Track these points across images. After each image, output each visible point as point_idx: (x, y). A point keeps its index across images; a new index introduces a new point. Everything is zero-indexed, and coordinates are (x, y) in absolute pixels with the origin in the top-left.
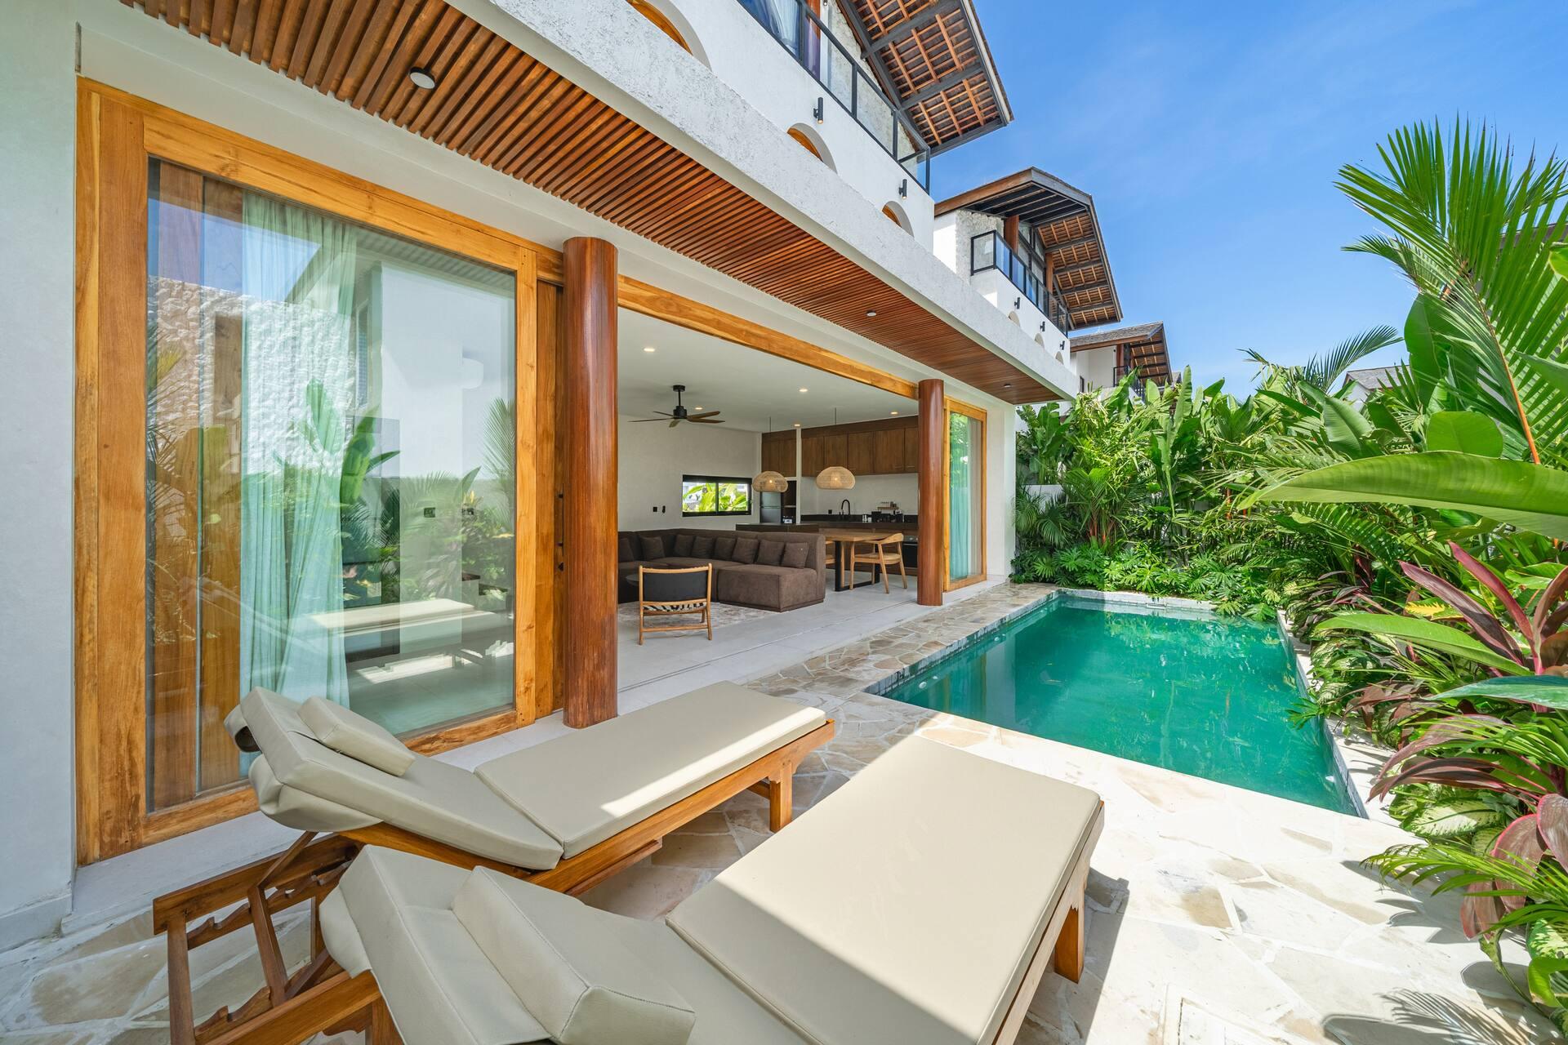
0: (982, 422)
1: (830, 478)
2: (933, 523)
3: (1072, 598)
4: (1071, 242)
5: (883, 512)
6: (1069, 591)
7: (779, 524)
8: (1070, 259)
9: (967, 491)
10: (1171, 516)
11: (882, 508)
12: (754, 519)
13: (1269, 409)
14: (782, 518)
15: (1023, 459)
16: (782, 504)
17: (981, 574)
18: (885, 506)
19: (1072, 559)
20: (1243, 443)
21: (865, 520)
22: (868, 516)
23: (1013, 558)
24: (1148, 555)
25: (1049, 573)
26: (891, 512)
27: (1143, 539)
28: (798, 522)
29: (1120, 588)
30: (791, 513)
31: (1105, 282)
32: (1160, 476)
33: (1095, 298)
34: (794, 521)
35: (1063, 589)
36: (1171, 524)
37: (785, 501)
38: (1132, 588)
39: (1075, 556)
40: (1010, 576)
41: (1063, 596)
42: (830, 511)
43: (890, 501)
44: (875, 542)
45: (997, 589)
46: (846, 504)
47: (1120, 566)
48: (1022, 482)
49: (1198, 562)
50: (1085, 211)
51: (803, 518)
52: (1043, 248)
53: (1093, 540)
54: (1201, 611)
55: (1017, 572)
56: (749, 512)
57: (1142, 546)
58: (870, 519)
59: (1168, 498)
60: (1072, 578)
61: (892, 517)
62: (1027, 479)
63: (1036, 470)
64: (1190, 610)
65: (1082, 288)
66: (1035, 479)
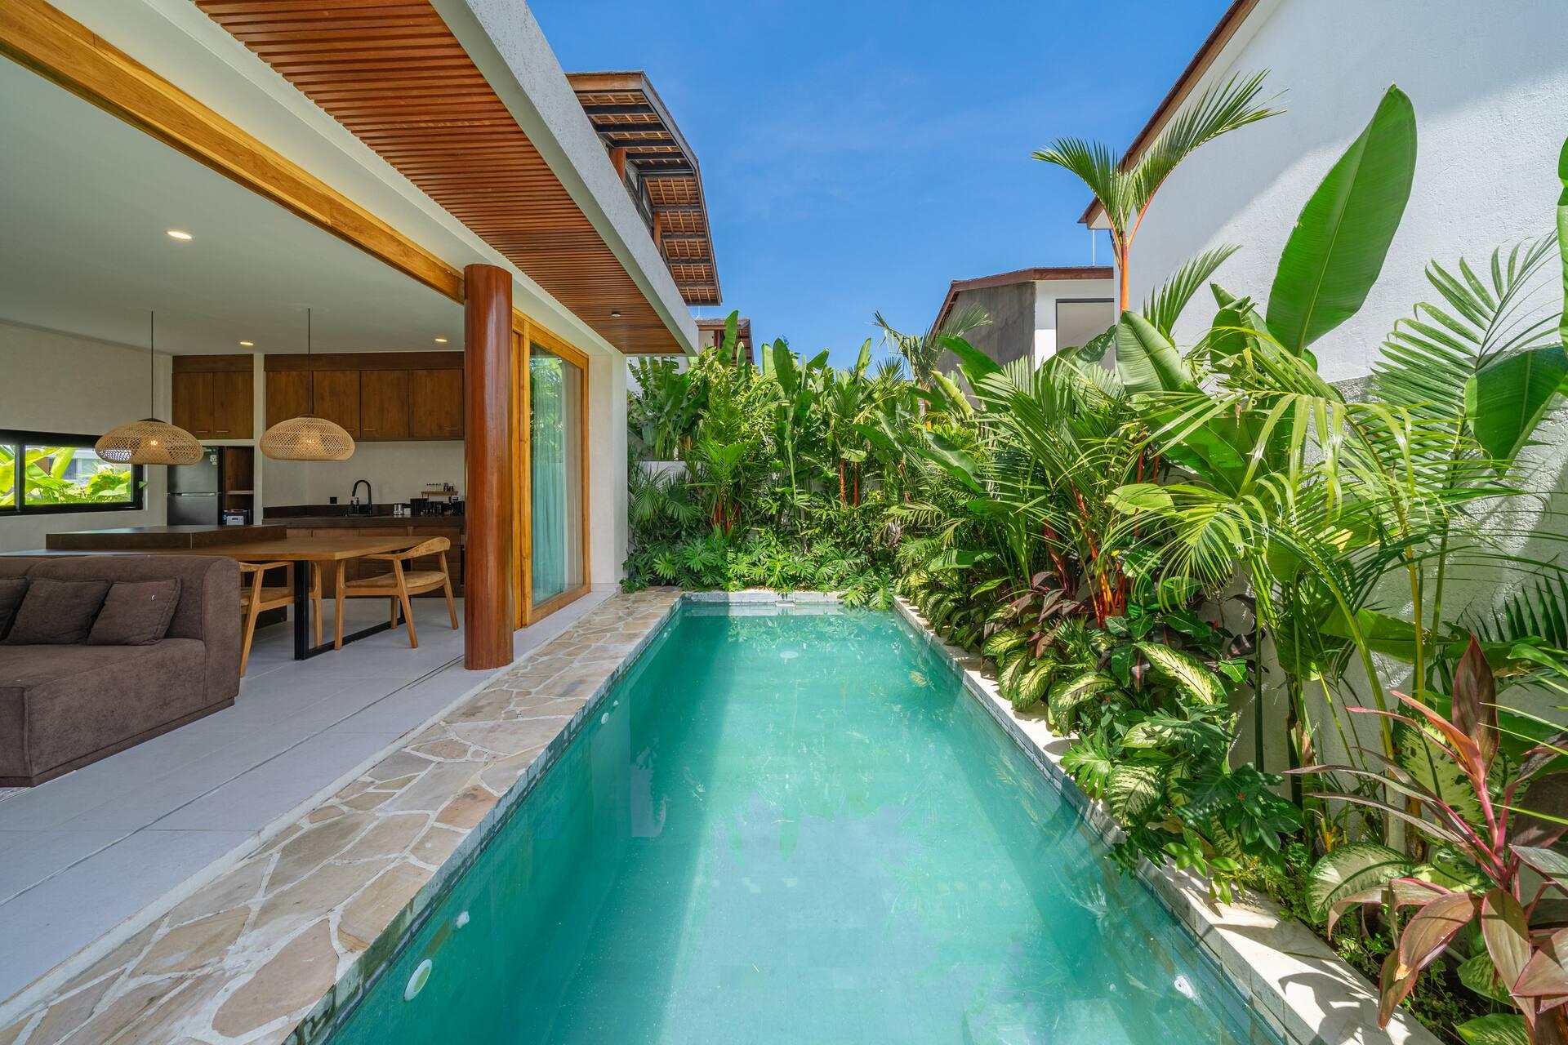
0: (582, 371)
1: (295, 439)
2: (492, 521)
3: (698, 604)
4: (677, 206)
5: (432, 499)
6: (695, 595)
7: (214, 527)
8: (677, 225)
9: (562, 468)
10: (793, 498)
11: (429, 493)
12: (152, 518)
13: (871, 387)
14: (221, 513)
15: (635, 429)
16: (221, 487)
17: (583, 585)
18: (434, 489)
19: (698, 554)
20: (856, 420)
21: (398, 512)
22: (404, 506)
23: (625, 558)
24: (773, 543)
25: (670, 573)
26: (445, 499)
27: (766, 524)
28: (258, 521)
29: (747, 585)
30: (246, 504)
31: (708, 261)
32: (781, 453)
33: (699, 276)
34: (249, 520)
35: (687, 593)
36: (792, 506)
37: (228, 484)
38: (761, 584)
39: (699, 550)
40: (622, 582)
41: (686, 602)
42: (333, 500)
43: (442, 482)
44: (389, 557)
45: (604, 607)
46: (362, 488)
47: (747, 559)
48: (635, 458)
49: (819, 549)
50: (692, 175)
51: (269, 513)
52: (651, 204)
53: (717, 528)
54: (827, 604)
55: (631, 575)
56: (137, 503)
57: (767, 533)
58: (407, 512)
59: (789, 478)
60: (696, 580)
61: (445, 507)
62: (641, 454)
63: (652, 444)
64: (817, 604)
65: (687, 262)
66: (649, 453)
